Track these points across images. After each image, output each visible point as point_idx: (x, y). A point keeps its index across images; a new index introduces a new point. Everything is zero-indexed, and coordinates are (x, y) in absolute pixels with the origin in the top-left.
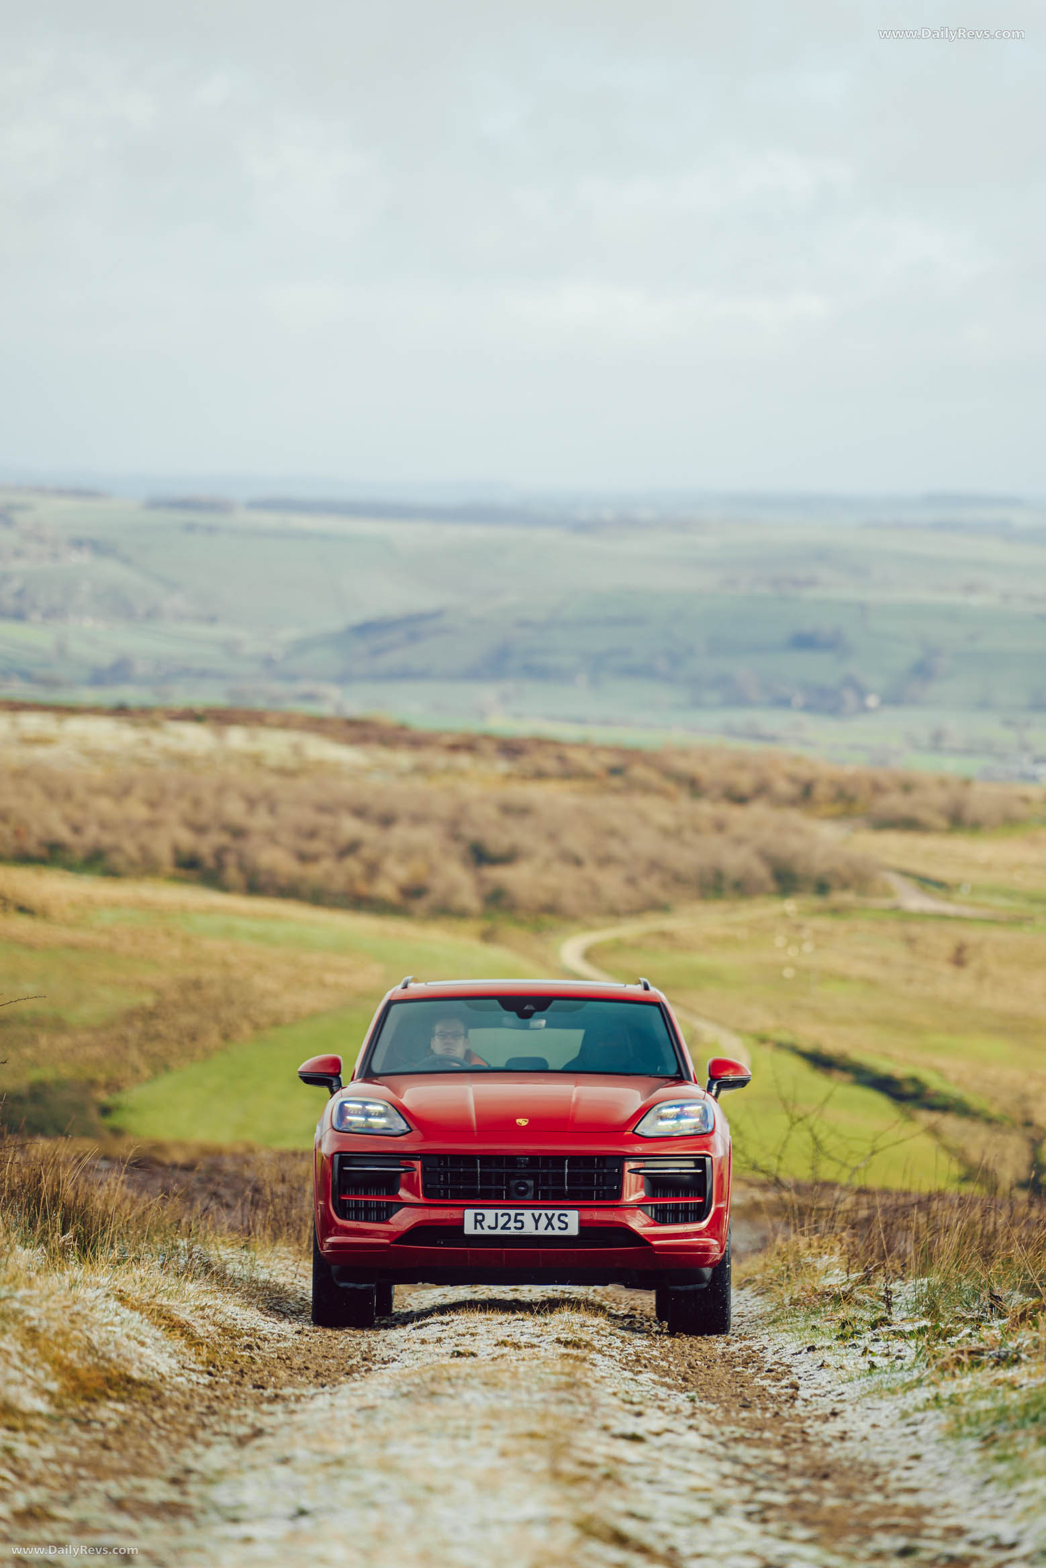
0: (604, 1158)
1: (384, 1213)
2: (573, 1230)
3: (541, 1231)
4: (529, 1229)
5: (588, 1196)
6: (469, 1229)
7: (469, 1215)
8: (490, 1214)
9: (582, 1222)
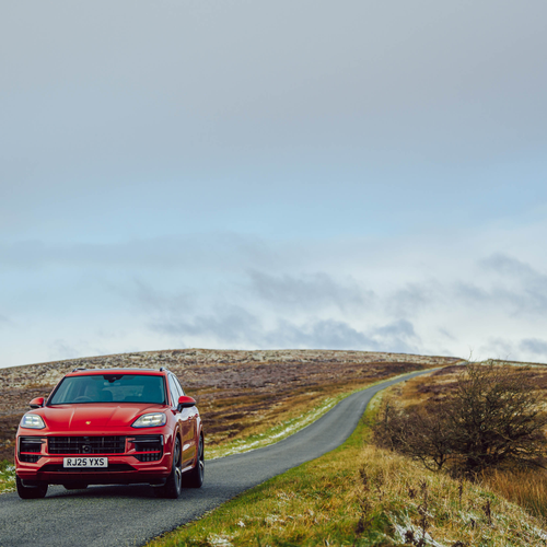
0: (118, 437)
1: (35, 459)
2: (106, 465)
3: (93, 466)
4: (89, 465)
5: (111, 451)
6: (65, 465)
7: (65, 460)
8: (73, 459)
9: (109, 462)
